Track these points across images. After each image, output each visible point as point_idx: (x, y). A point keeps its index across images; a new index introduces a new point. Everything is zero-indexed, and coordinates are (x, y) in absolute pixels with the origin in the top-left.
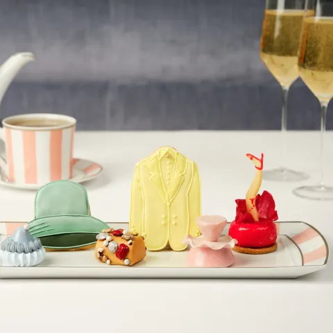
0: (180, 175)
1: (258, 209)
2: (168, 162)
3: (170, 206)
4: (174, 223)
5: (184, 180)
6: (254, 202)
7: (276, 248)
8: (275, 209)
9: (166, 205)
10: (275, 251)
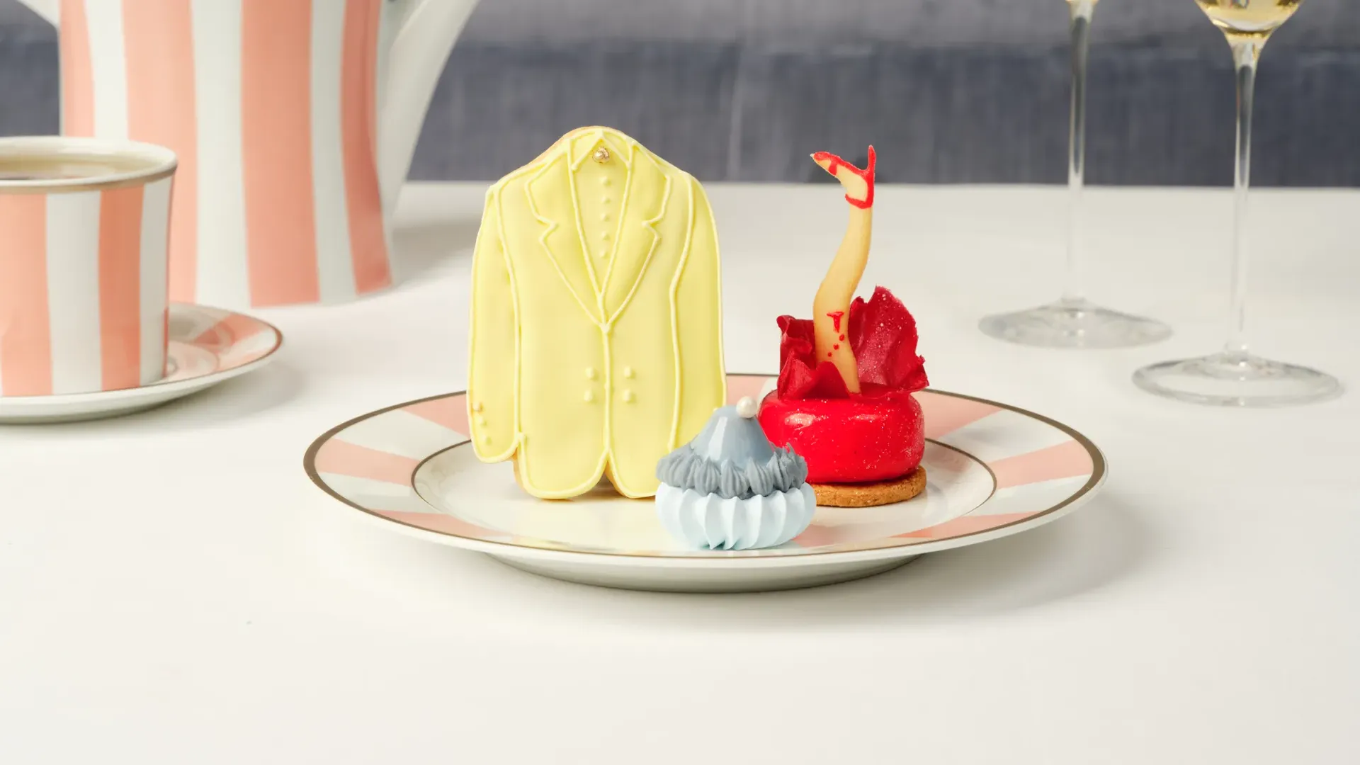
0: (645, 223)
1: (857, 352)
2: (603, 179)
3: (611, 334)
4: (625, 395)
5: (659, 242)
6: (844, 322)
7: (924, 485)
8: (918, 353)
9: (599, 331)
10: (918, 494)
